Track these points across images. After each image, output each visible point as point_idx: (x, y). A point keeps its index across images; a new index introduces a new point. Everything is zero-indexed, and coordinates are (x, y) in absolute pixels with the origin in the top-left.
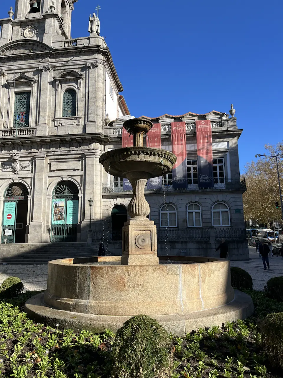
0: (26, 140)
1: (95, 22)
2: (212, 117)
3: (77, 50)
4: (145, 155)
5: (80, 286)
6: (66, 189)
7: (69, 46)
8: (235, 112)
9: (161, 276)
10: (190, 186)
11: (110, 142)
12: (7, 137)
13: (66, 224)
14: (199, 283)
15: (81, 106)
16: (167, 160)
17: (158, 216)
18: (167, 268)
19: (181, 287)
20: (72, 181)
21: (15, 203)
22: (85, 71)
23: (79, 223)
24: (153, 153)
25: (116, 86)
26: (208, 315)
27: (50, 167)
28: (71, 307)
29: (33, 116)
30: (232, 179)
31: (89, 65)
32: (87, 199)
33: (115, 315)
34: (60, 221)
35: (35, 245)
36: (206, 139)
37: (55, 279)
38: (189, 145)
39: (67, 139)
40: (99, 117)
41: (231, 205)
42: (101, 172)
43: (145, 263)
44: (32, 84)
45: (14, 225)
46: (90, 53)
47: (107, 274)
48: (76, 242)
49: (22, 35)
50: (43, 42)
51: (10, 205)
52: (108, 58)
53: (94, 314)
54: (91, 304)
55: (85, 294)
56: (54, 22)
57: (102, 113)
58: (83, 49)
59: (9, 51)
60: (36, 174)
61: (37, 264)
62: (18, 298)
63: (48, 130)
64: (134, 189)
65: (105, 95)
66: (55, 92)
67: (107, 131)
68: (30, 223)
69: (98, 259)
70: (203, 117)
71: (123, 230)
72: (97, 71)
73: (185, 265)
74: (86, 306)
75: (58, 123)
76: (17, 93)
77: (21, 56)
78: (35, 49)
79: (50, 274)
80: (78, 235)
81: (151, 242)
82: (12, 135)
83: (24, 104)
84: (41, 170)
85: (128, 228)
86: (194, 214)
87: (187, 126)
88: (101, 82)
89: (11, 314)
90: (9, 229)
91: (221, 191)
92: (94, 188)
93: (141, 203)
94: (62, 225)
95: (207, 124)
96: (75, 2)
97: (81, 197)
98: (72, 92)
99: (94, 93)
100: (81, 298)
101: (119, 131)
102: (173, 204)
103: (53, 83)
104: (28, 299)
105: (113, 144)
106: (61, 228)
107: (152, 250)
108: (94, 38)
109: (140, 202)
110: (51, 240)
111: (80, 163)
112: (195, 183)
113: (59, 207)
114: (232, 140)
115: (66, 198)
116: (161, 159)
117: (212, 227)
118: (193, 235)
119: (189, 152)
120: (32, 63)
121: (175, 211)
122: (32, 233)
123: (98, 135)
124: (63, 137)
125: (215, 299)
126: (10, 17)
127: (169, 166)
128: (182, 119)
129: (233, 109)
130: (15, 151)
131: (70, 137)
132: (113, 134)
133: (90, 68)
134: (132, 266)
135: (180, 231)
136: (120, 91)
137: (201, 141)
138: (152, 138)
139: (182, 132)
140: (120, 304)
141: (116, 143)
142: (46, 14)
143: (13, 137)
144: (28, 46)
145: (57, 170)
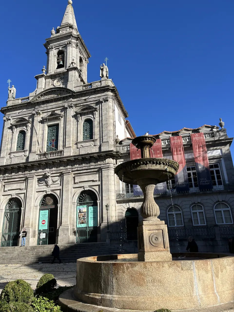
0: (56, 160)
1: (105, 70)
2: (204, 130)
3: (92, 91)
4: (152, 165)
5: (105, 282)
6: (87, 197)
7: (86, 88)
8: (224, 124)
9: (177, 272)
10: (191, 189)
11: (120, 157)
12: (42, 159)
13: (88, 227)
14: (213, 278)
15: (97, 131)
16: (171, 167)
17: (165, 217)
18: (181, 264)
19: (196, 282)
20: (92, 190)
21: (48, 210)
22: (99, 105)
23: (98, 226)
24: (158, 162)
25: (123, 114)
26: (225, 309)
27: (74, 180)
28: (98, 302)
29: (61, 142)
30: (229, 181)
31: (101, 100)
32: (104, 204)
33: (138, 310)
34: (84, 224)
35: (64, 246)
36: (201, 148)
37: (83, 276)
38: (187, 155)
39: (87, 157)
40: (110, 138)
41: (231, 204)
42: (115, 181)
43: (159, 259)
44: (60, 118)
45: (47, 229)
46: (102, 91)
47: (127, 270)
48: (97, 242)
49: (52, 85)
50: (68, 88)
51: (44, 212)
52: (116, 94)
53: (118, 308)
54: (115, 298)
55: (109, 289)
56: (75, 73)
57: (113, 135)
58: (96, 90)
59: (43, 97)
60: (64, 186)
61: (65, 262)
62: (53, 293)
63: (72, 151)
64: (145, 193)
65: (115, 121)
66: (77, 122)
67: (118, 148)
68: (59, 227)
69: (118, 257)
70: (196, 131)
71: (138, 230)
72: (108, 104)
73: (198, 261)
74: (111, 301)
75: (80, 145)
76: (49, 126)
77: (52, 100)
78: (62, 93)
79: (78, 270)
80: (99, 235)
81: (163, 240)
82: (45, 157)
83: (54, 134)
84: (68, 183)
85: (142, 228)
86: (198, 213)
87: (184, 139)
88: (111, 111)
89: (48, 307)
90: (44, 233)
91: (220, 192)
92: (109, 195)
93: (152, 205)
94: (85, 227)
95: (201, 136)
96: (89, 57)
97: (99, 203)
98: (89, 122)
99: (106, 121)
100: (106, 293)
101: (127, 148)
102: (179, 206)
103: (75, 117)
104: (61, 294)
105: (123, 158)
106: (84, 230)
107: (165, 248)
108: (105, 81)
109: (150, 204)
110: (77, 241)
111: (98, 175)
112: (196, 186)
113: (82, 212)
114: (224, 147)
115: (88, 205)
116: (166, 167)
117: (216, 226)
118: (199, 233)
119: (187, 160)
120: (60, 103)
121: (181, 212)
122: (62, 235)
123: (110, 152)
124: (84, 156)
125: (230, 294)
126: (43, 73)
127: (173, 173)
128: (179, 133)
129: (222, 122)
130: (48, 170)
131: (89, 155)
132: (123, 150)
133: (103, 102)
134: (149, 262)
135: (187, 230)
136: (126, 117)
137: (197, 150)
138: (155, 151)
139: (179, 144)
140: (141, 299)
141: (126, 157)
142: (69, 68)
143: (46, 159)
144: (57, 91)
145: (80, 182)
